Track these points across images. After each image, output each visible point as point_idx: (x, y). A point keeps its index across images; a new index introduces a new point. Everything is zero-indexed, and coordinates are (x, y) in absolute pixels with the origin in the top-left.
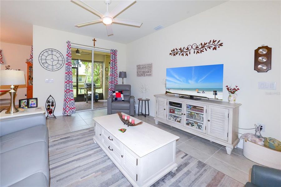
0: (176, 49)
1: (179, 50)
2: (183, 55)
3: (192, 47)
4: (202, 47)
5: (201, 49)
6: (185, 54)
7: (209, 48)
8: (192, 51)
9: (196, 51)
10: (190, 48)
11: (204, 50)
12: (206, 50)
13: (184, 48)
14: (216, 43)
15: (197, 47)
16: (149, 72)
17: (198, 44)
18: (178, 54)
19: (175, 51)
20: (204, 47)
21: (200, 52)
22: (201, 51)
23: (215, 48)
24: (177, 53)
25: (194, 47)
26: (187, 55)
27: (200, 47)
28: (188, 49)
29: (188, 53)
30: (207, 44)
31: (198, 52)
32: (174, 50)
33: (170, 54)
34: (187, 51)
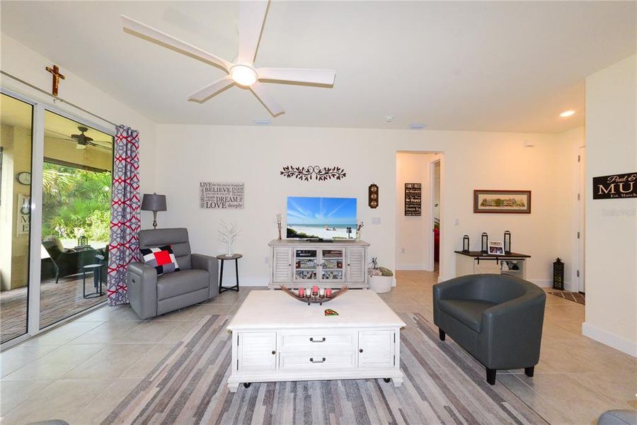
0: (292, 167)
1: (295, 170)
2: (301, 178)
3: (313, 170)
4: (326, 173)
5: (325, 174)
6: (304, 178)
7: (334, 175)
8: (314, 176)
9: (318, 177)
10: (311, 171)
11: (328, 177)
12: (330, 177)
13: (303, 168)
14: (340, 171)
15: (320, 172)
16: (235, 200)
17: (322, 168)
18: (294, 176)
19: (290, 169)
20: (328, 173)
21: (323, 178)
22: (325, 178)
23: (338, 178)
24: (293, 174)
25: (317, 171)
26: (307, 179)
27: (324, 172)
28: (308, 171)
29: (309, 177)
30: (331, 171)
31: (320, 178)
32: (288, 168)
33: (282, 173)
34: (307, 173)
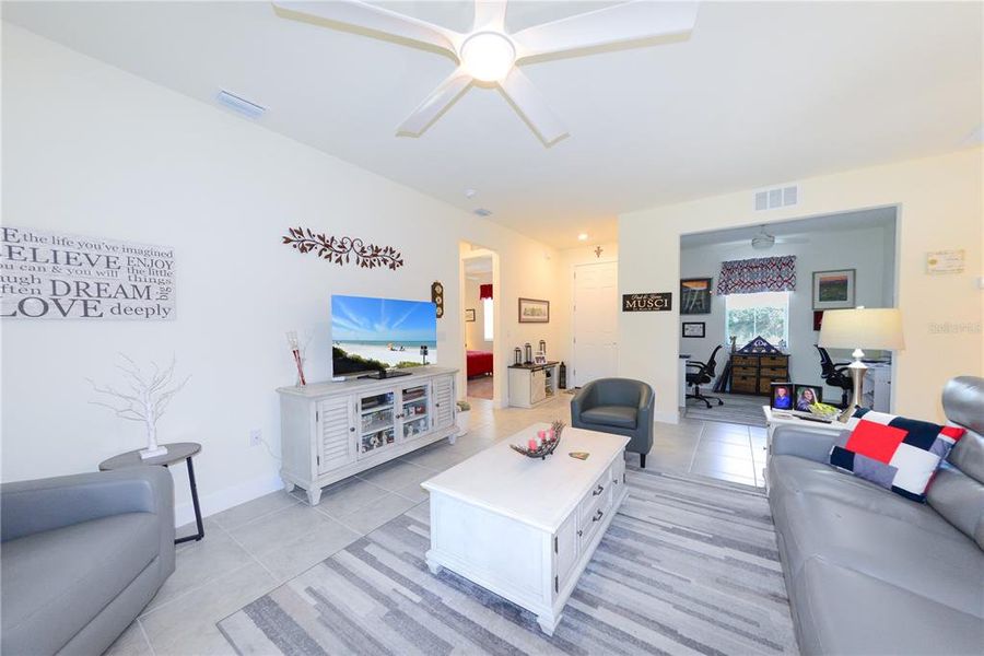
0: (309, 231)
1: (317, 239)
2: (329, 256)
3: (352, 246)
4: (373, 255)
5: (371, 257)
6: (334, 258)
7: (385, 261)
8: (353, 256)
9: (361, 259)
10: (348, 246)
11: (376, 263)
12: (379, 264)
13: (333, 239)
14: (395, 255)
15: (363, 251)
17: (366, 245)
18: (315, 252)
20: (376, 255)
21: (368, 263)
22: (372, 264)
23: (392, 266)
24: (311, 247)
25: (359, 249)
26: (339, 260)
27: (369, 253)
28: (342, 247)
29: (344, 256)
30: (381, 253)
31: (364, 264)
32: (301, 233)
33: (289, 240)
34: (341, 250)
